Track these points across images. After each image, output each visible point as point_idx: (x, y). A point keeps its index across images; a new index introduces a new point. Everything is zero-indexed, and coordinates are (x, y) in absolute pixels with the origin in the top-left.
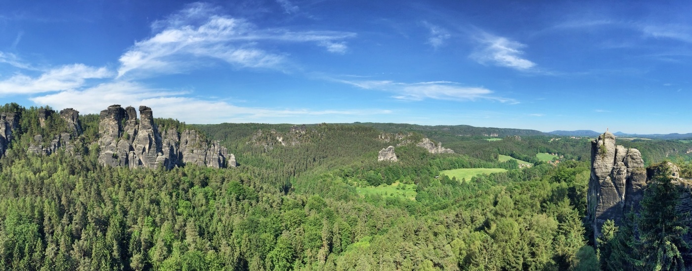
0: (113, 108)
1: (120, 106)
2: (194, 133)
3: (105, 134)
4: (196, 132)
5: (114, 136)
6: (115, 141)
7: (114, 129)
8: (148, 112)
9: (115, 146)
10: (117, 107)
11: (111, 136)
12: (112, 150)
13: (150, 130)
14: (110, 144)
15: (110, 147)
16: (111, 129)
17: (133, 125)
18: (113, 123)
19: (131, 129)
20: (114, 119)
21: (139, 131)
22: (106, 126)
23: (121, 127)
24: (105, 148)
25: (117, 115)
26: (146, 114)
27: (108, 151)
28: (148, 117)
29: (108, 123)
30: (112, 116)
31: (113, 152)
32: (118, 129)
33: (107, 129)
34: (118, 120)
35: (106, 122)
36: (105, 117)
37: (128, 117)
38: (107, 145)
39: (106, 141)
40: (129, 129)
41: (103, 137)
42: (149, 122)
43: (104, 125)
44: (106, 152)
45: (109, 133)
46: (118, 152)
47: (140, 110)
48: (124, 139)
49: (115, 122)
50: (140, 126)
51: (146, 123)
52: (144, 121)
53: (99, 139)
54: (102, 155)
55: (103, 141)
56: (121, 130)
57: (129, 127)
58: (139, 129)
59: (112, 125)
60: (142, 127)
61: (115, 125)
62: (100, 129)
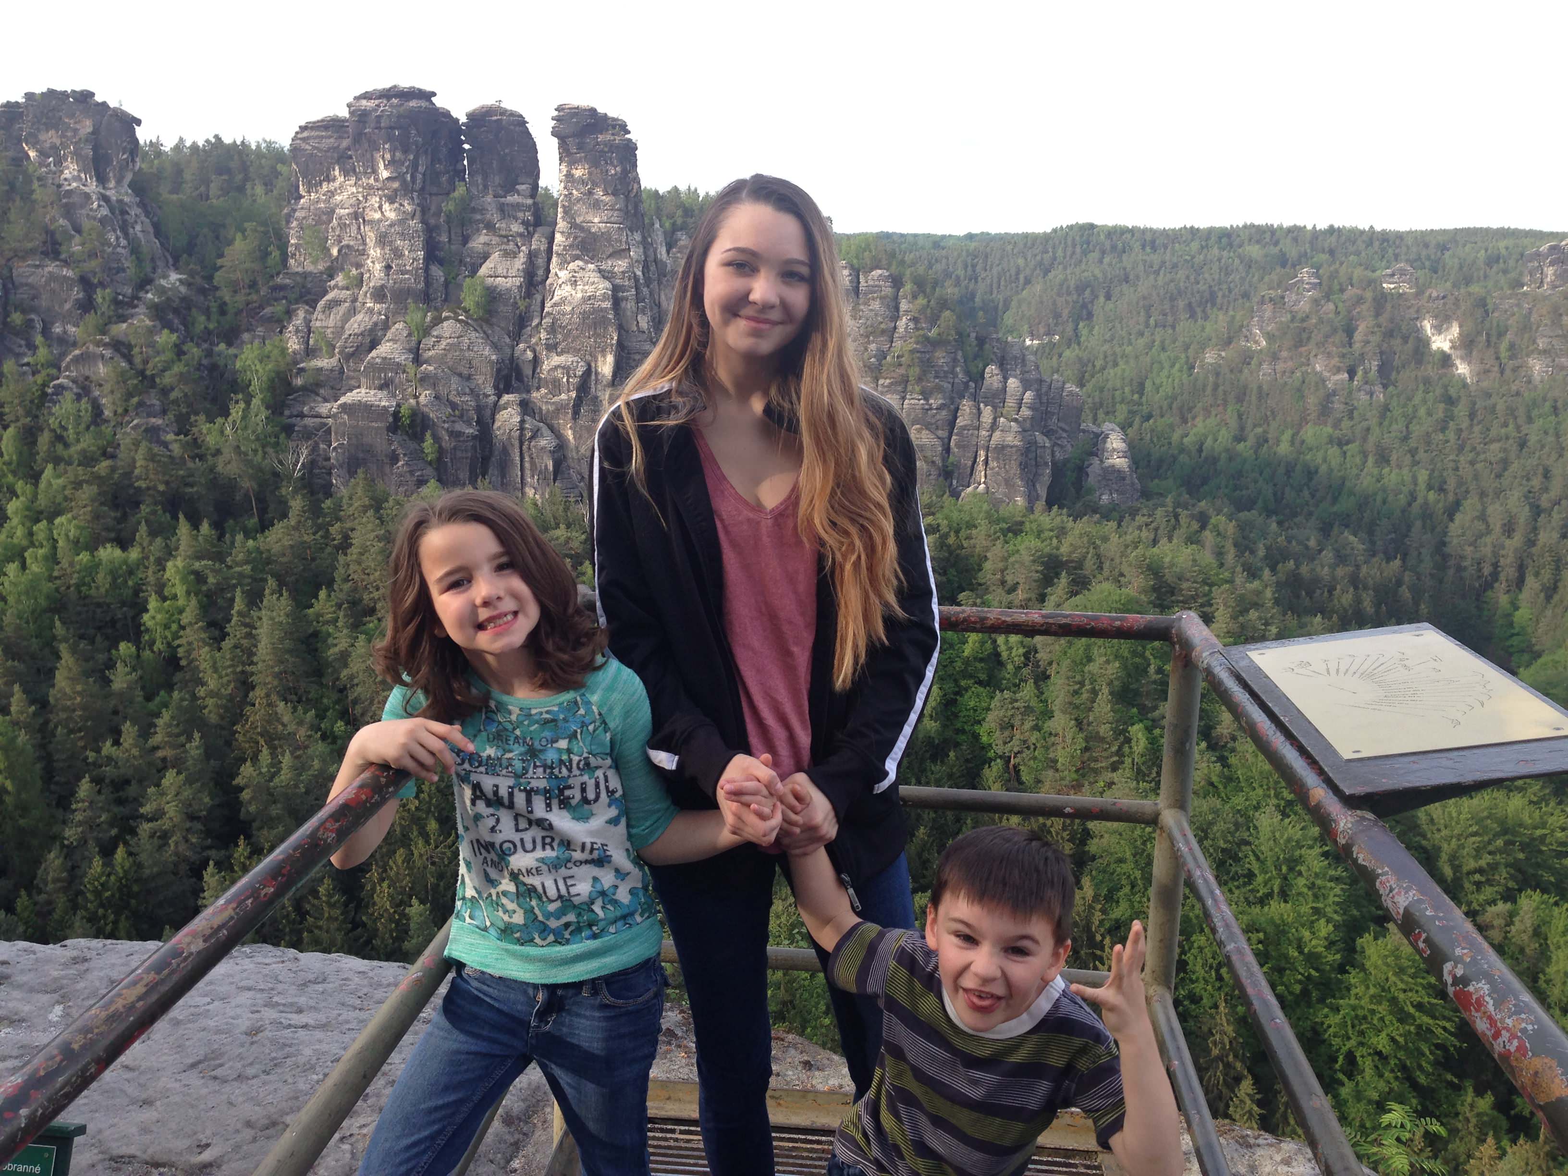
0: (385, 106)
1: (427, 96)
2: (888, 290)
3: (340, 279)
4: (897, 282)
5: (399, 297)
6: (400, 329)
7: (397, 253)
8: (612, 147)
9: (403, 359)
10: (413, 103)
11: (379, 294)
12: (382, 386)
13: (621, 265)
14: (374, 344)
15: (372, 367)
16: (375, 252)
17: (516, 228)
18: (390, 212)
19: (507, 254)
20: (396, 185)
21: (553, 271)
22: (343, 226)
23: (444, 238)
24: (342, 371)
25: (411, 157)
26: (594, 163)
27: (361, 394)
28: (605, 181)
29: (351, 210)
30: (381, 165)
31: (394, 396)
32: (421, 254)
33: (348, 246)
34: (423, 189)
35: (338, 198)
36: (328, 170)
37: (485, 178)
38: (352, 354)
39: (343, 328)
40: (496, 256)
41: (322, 303)
42: (610, 213)
43: (324, 217)
44: (343, 400)
45: (366, 276)
46: (425, 396)
47: (554, 134)
48: (460, 321)
49: (396, 205)
50: (558, 238)
51: (597, 221)
52: (584, 209)
53: (289, 314)
54: (318, 420)
55: (318, 324)
56: (441, 262)
57: (495, 240)
58: (554, 259)
59: (379, 221)
60: (571, 246)
61: (401, 222)
62: (297, 246)
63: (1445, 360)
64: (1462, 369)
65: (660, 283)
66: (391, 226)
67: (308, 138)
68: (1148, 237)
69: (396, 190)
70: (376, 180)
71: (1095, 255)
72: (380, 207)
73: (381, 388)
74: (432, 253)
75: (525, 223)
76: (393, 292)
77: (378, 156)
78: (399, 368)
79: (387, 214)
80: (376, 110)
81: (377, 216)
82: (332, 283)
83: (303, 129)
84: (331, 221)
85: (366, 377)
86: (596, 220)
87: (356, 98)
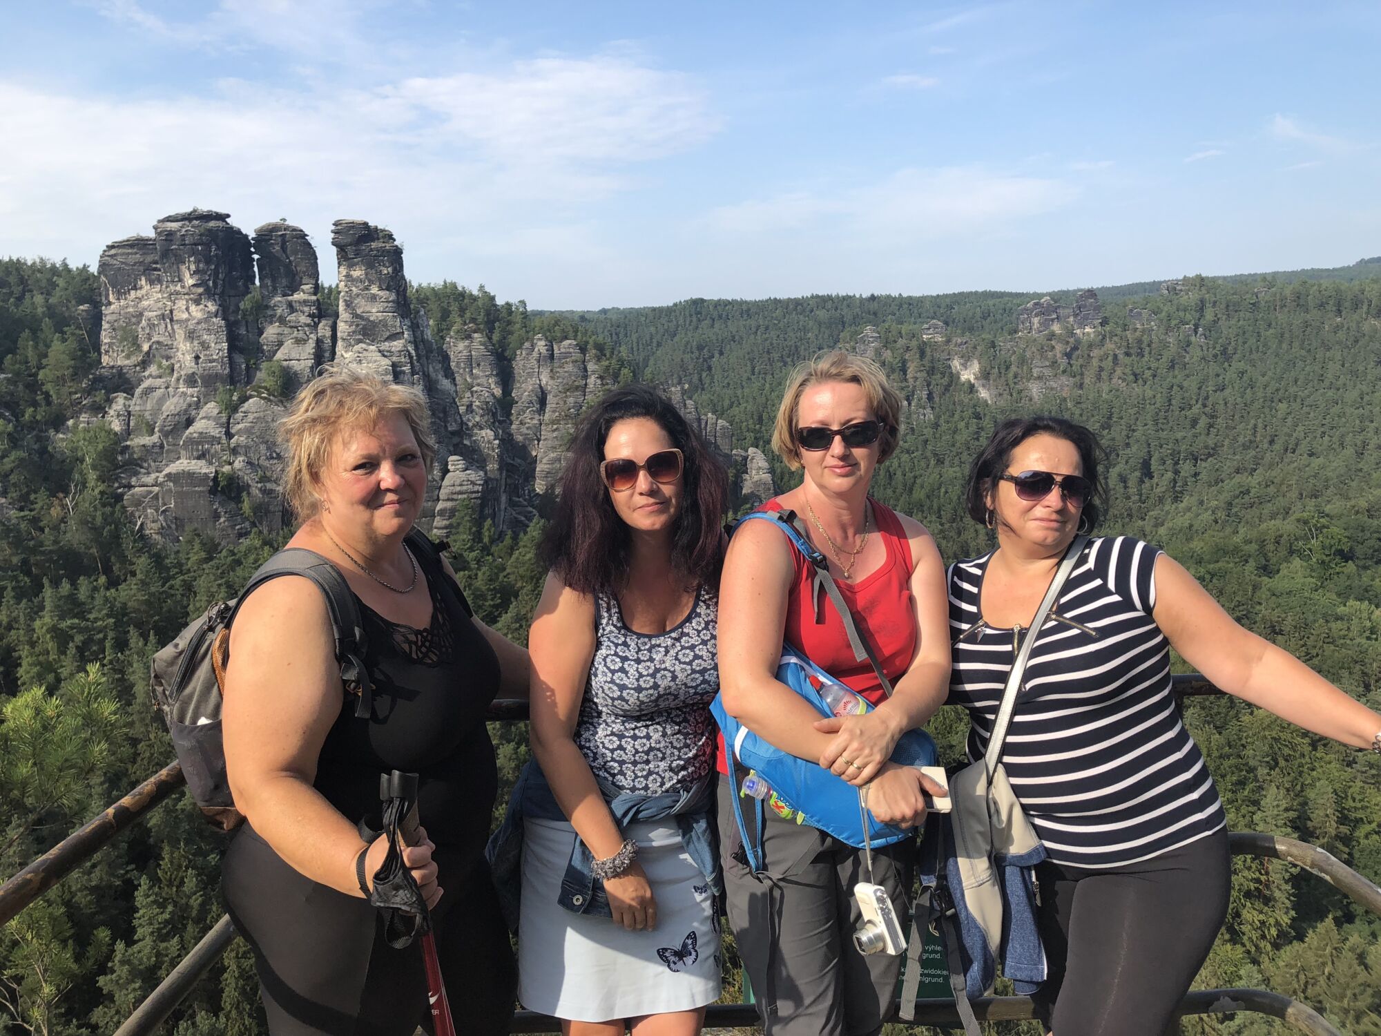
0: (189, 227)
1: (222, 217)
3: (153, 369)
5: (209, 381)
6: (211, 408)
7: (205, 346)
8: (383, 252)
9: (217, 432)
10: (212, 224)
11: (191, 380)
12: (201, 456)
13: (397, 345)
14: (189, 422)
15: (191, 442)
16: (184, 346)
17: (304, 319)
18: (197, 312)
19: (299, 341)
20: (201, 290)
21: (338, 353)
22: (152, 326)
23: (243, 331)
24: (162, 446)
25: (213, 267)
26: (370, 266)
27: (184, 464)
28: (380, 279)
29: (159, 313)
30: (187, 275)
31: (211, 463)
32: (225, 345)
33: (158, 342)
34: (222, 293)
35: (145, 303)
36: (135, 280)
37: (274, 280)
38: (172, 431)
39: (160, 409)
40: (288, 343)
41: (138, 391)
42: (386, 304)
43: (134, 320)
44: (167, 471)
45: (176, 367)
46: (239, 463)
47: (333, 244)
48: (264, 398)
49: (202, 306)
50: (342, 327)
51: (375, 312)
52: (363, 302)
53: (110, 401)
54: (145, 488)
55: (137, 408)
56: (242, 351)
57: (287, 331)
58: (340, 344)
59: (187, 320)
60: (354, 332)
61: (206, 320)
62: (110, 345)
63: (971, 388)
64: (984, 394)
65: (428, 358)
66: (198, 323)
67: (115, 255)
68: (744, 307)
69: (200, 295)
70: (183, 287)
71: (708, 322)
72: (187, 309)
73: (198, 458)
74: (234, 344)
75: (311, 316)
76: (202, 377)
77: (183, 268)
78: (214, 440)
79: (194, 314)
80: (180, 231)
81: (185, 316)
82: (146, 374)
83: (110, 247)
84: (139, 323)
85: (185, 449)
86: (374, 310)
87: (159, 221)
